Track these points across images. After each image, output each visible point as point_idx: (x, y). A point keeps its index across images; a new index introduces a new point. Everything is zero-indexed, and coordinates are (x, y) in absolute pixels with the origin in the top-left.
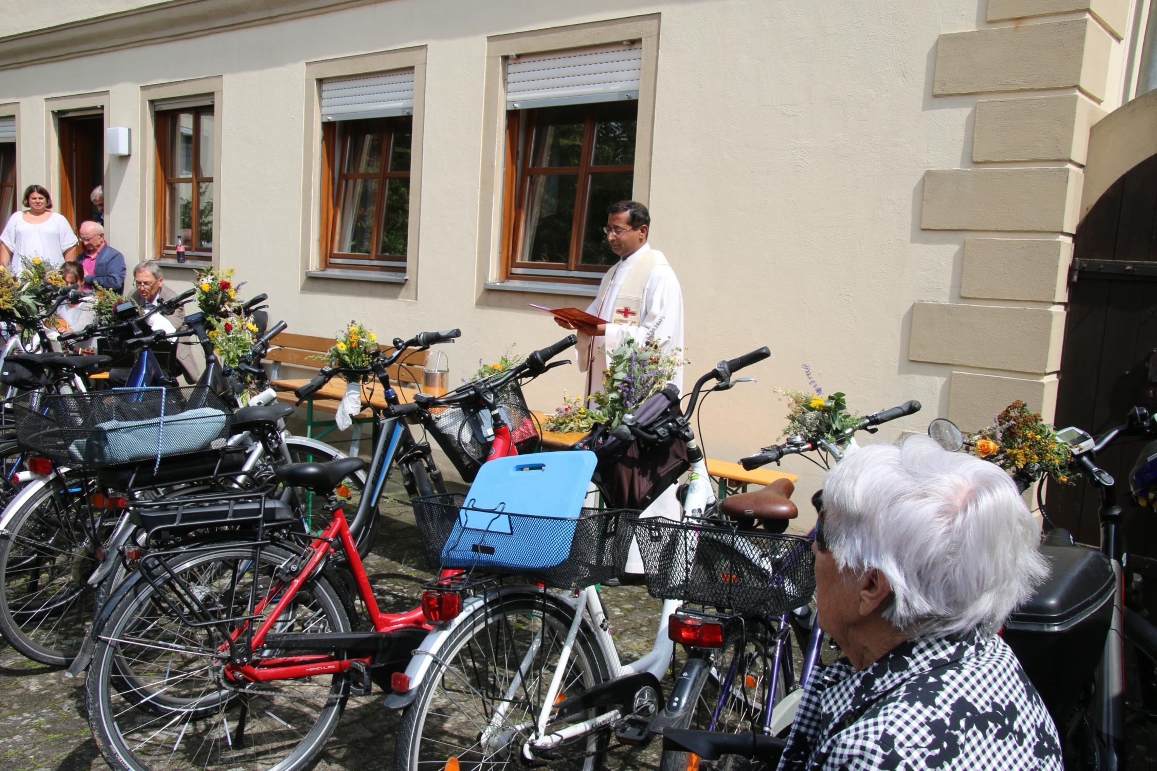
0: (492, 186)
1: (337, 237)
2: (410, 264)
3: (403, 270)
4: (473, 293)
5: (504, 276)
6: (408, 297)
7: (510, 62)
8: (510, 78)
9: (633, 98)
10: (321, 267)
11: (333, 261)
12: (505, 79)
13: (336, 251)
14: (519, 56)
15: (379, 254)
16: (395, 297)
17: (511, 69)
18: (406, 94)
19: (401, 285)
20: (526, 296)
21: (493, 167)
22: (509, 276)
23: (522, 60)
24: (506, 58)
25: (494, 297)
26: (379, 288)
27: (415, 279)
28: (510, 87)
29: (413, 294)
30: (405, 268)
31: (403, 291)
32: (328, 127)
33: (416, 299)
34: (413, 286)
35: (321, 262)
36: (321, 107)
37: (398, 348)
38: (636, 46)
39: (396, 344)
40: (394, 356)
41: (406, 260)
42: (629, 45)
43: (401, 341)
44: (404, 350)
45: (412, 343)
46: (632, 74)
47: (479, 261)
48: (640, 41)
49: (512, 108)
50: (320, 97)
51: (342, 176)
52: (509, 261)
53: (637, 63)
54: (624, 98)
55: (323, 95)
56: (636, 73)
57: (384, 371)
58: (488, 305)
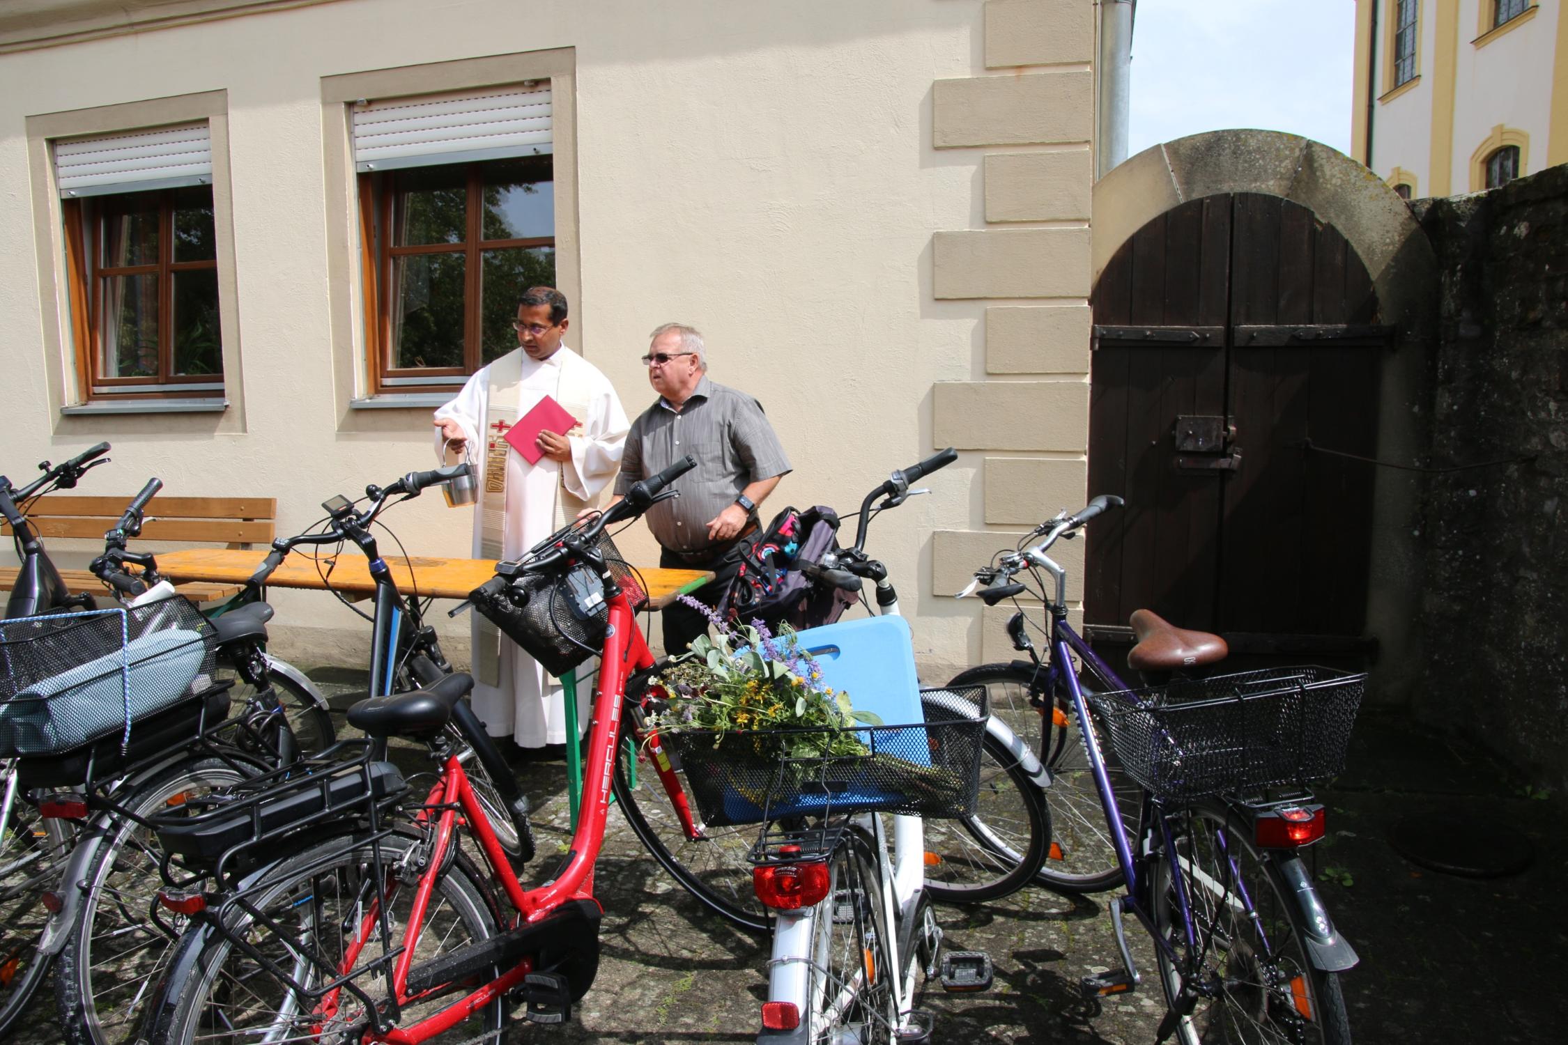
0: (348, 273)
1: (100, 357)
2: (229, 384)
3: (220, 393)
4: (332, 415)
5: (373, 391)
6: (230, 430)
7: (356, 109)
8: (358, 130)
9: (544, 151)
10: (81, 399)
11: (98, 390)
12: (351, 133)
13: (100, 377)
14: (370, 102)
15: (172, 374)
16: (212, 430)
17: (358, 118)
18: (203, 155)
19: (217, 413)
20: (413, 413)
21: (345, 247)
22: (379, 389)
23: (374, 107)
24: (350, 105)
25: (364, 419)
26: (184, 422)
27: (238, 404)
28: (359, 142)
29: (238, 424)
30: (223, 390)
31: (223, 422)
32: (71, 206)
33: (245, 430)
34: (237, 414)
35: (80, 393)
36: (57, 178)
37: (375, 499)
38: (541, 87)
39: (372, 493)
40: (372, 510)
41: (221, 380)
42: (531, 87)
43: (377, 489)
44: (383, 500)
45: (394, 489)
46: (537, 122)
47: (337, 372)
48: (548, 81)
49: (365, 170)
50: (55, 165)
51: (96, 273)
52: (377, 370)
53: (543, 109)
54: (531, 153)
55: (61, 161)
56: (544, 122)
57: (368, 535)
58: (357, 430)
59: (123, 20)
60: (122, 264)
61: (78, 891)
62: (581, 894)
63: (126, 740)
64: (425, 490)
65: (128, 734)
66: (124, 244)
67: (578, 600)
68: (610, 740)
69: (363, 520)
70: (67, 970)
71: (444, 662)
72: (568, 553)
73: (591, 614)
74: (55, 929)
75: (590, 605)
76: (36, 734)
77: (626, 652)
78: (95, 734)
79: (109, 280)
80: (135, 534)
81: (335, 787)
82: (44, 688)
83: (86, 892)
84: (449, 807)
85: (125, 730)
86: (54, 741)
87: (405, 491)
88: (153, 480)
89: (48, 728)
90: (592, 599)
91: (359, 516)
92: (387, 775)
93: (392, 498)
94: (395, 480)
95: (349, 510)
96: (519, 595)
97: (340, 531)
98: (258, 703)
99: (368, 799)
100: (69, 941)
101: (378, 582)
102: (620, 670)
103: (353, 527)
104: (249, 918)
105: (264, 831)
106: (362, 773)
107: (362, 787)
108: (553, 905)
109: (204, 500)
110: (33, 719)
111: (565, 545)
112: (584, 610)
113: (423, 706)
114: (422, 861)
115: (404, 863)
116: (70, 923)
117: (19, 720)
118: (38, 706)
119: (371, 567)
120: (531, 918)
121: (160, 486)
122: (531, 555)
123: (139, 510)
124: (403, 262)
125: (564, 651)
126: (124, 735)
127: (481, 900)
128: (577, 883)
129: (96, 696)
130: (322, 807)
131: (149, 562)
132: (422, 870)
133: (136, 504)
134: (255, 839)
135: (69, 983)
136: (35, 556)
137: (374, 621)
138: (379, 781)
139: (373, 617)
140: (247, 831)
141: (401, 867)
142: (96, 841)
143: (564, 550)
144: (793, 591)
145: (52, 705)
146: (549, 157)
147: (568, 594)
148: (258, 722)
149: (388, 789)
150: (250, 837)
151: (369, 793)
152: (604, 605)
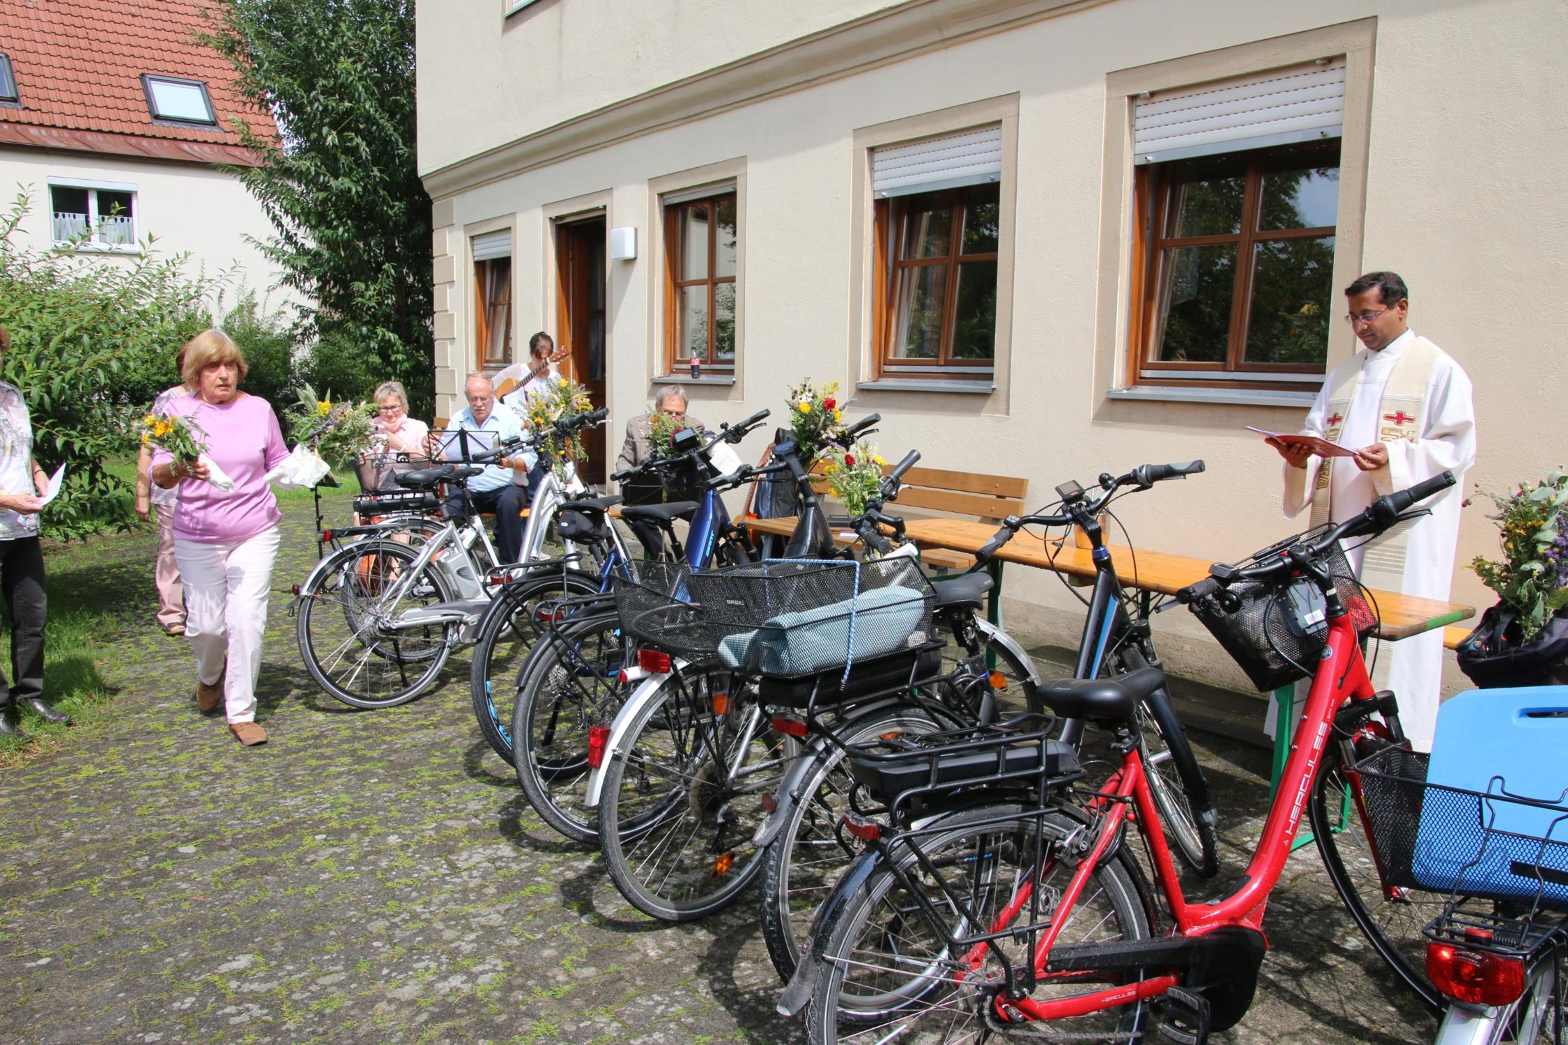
0: (1117, 265)
1: (892, 339)
2: (998, 369)
3: (989, 377)
4: (1089, 404)
5: (1131, 382)
6: (996, 411)
7: (1139, 102)
8: (1139, 123)
9: (1332, 134)
10: (873, 375)
11: (888, 368)
12: (1132, 126)
13: (891, 357)
14: (1153, 94)
15: (950, 357)
16: (978, 411)
17: (1141, 111)
18: (994, 155)
19: (985, 395)
20: (1169, 406)
21: (1117, 239)
22: (1137, 380)
23: (1157, 99)
24: (1133, 98)
25: (1120, 408)
26: (955, 401)
27: (1005, 388)
28: (1139, 135)
29: (1003, 407)
30: (992, 374)
31: (989, 403)
32: (881, 205)
33: (1008, 413)
34: (1002, 397)
35: (873, 371)
36: (872, 181)
37: (1106, 488)
38: (1335, 65)
39: (1104, 482)
40: (1103, 498)
41: (992, 365)
42: (1324, 64)
43: (1110, 478)
44: (1114, 490)
45: (1126, 480)
46: (1327, 104)
47: (1099, 362)
48: (1343, 57)
49: (1142, 162)
50: (872, 169)
51: (897, 264)
52: (1137, 361)
53: (1335, 89)
54: (1318, 137)
55: (877, 166)
56: (1336, 102)
57: (1095, 522)
58: (1112, 420)
59: (937, 37)
60: (919, 255)
61: (790, 799)
62: (1246, 922)
63: (846, 677)
64: (1156, 484)
65: (847, 672)
66: (922, 239)
67: (1298, 614)
68: (1308, 770)
69: (1092, 507)
70: (772, 863)
71: (1154, 658)
72: (1292, 564)
73: (1309, 632)
74: (768, 827)
75: (1310, 622)
76: (775, 659)
77: (1342, 679)
78: (821, 667)
79: (906, 271)
80: (892, 499)
81: (1011, 755)
82: (785, 619)
83: (796, 801)
84: (1121, 800)
85: (845, 668)
86: (787, 665)
87: (1137, 482)
88: (913, 451)
89: (784, 655)
90: (1313, 616)
91: (1089, 503)
92: (1063, 755)
93: (1123, 488)
94: (1128, 471)
95: (1079, 497)
96: (1231, 600)
97: (1069, 516)
98: (967, 667)
99: (1039, 775)
100: (776, 839)
101: (1099, 569)
102: (1332, 696)
103: (1082, 514)
104: (914, 858)
105: (939, 781)
106: (1039, 747)
107: (1036, 761)
108: (1215, 924)
109: (964, 474)
110: (776, 646)
111: (1290, 554)
112: (1303, 627)
113: (1109, 694)
114: (1084, 846)
115: (1066, 843)
116: (779, 824)
117: (765, 643)
118: (779, 634)
119: (1094, 553)
120: (1188, 932)
121: (918, 457)
122: (1252, 561)
123: (897, 478)
124: (1174, 253)
125: (1274, 666)
126: (844, 673)
127: (1138, 900)
128: (1245, 909)
129: (827, 635)
130: (995, 772)
131: (899, 526)
132: (1083, 855)
133: (896, 472)
134: (929, 787)
135: (771, 873)
136: (812, 510)
137: (1090, 606)
138: (1054, 760)
139: (1089, 601)
140: (924, 778)
141: (1062, 847)
142: (811, 759)
143: (1288, 560)
144: (1559, 641)
145: (791, 636)
146: (1337, 141)
147: (1287, 609)
148: (964, 683)
149: (1062, 769)
150: (925, 783)
151: (1042, 769)
152: (1325, 624)
